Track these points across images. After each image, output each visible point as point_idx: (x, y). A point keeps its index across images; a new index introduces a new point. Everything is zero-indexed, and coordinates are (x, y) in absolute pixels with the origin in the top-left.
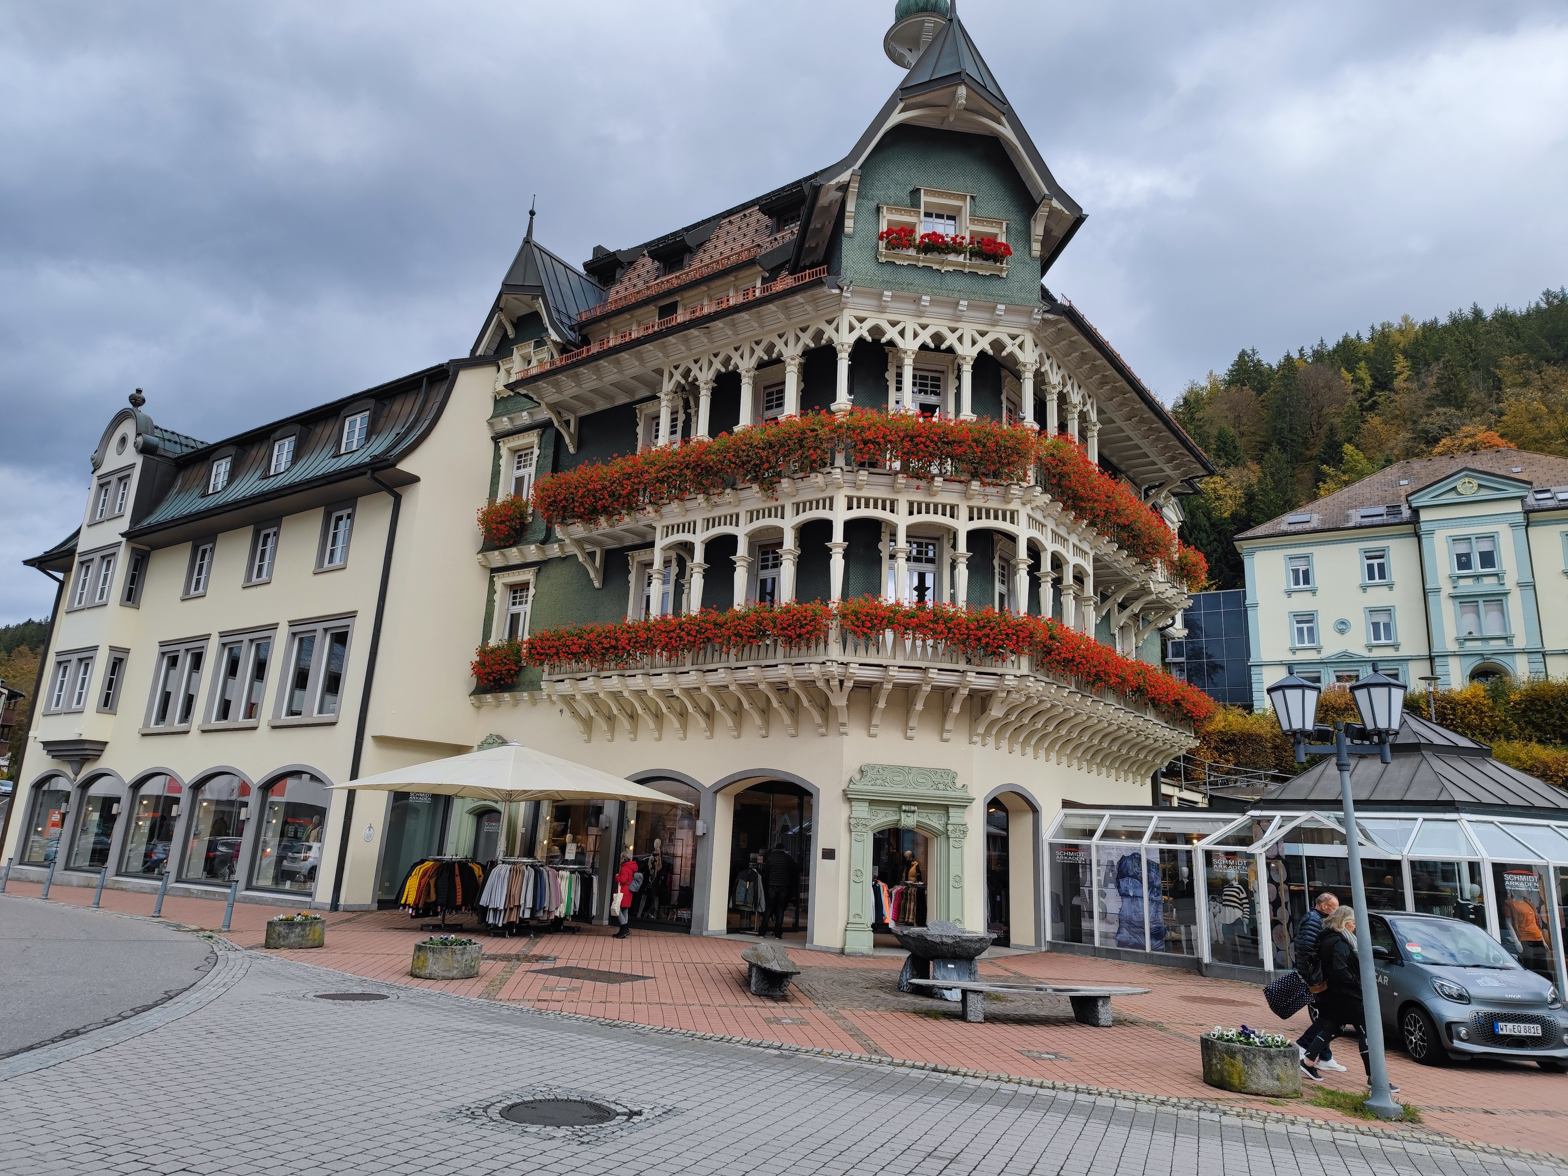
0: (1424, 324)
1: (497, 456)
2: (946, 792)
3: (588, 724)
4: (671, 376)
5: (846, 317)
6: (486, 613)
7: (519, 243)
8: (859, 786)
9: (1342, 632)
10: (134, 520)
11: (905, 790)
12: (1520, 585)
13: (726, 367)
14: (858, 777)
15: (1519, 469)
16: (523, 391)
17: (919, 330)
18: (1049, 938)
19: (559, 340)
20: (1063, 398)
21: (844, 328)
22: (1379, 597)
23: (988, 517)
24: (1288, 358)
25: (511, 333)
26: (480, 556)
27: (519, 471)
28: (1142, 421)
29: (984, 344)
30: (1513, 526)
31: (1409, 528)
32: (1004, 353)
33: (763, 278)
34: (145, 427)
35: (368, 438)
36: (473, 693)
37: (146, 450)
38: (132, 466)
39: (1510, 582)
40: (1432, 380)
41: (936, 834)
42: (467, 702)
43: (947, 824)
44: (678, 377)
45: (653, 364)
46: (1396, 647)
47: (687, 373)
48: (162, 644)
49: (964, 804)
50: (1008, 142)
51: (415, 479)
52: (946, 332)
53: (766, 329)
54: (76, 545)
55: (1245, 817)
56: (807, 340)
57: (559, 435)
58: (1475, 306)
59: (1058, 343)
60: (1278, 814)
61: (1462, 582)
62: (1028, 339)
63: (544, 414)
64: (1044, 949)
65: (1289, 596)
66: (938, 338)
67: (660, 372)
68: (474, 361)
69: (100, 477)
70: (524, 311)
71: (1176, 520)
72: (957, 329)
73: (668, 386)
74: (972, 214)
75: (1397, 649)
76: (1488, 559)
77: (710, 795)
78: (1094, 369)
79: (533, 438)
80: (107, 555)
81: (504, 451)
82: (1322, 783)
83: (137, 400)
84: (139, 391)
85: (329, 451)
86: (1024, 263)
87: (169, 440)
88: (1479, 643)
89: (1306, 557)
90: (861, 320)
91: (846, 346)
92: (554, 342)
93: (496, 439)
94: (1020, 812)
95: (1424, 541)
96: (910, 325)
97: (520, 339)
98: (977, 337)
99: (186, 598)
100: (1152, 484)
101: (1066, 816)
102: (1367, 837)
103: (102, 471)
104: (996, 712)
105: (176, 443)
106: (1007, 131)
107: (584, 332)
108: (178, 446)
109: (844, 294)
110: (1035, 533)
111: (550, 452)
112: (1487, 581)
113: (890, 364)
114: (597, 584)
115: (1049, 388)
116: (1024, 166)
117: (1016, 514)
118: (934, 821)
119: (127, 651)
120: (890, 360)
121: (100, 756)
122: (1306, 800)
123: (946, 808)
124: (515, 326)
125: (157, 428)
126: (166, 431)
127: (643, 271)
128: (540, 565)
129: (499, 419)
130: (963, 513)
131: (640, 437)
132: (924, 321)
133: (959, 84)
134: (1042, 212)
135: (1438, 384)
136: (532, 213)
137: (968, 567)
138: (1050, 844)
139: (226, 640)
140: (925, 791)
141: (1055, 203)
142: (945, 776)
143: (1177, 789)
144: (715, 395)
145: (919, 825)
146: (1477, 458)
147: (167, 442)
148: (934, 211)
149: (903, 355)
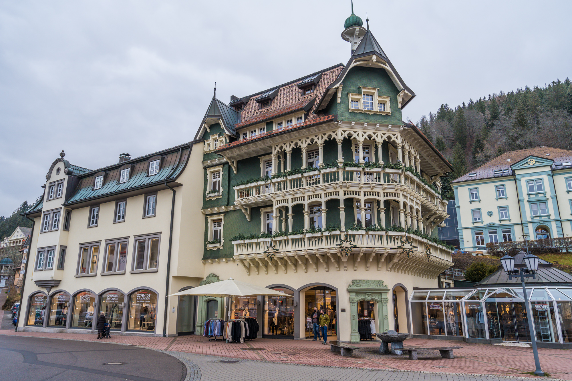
0: (509, 93)
1: (206, 174)
2: (380, 288)
3: (249, 269)
4: (275, 149)
5: (339, 131)
6: (205, 230)
7: (211, 99)
8: (352, 287)
9: (490, 216)
10: (67, 199)
11: (367, 288)
12: (552, 197)
13: (296, 146)
14: (351, 284)
15: (548, 154)
16: (219, 154)
17: (363, 134)
18: (412, 333)
19: (229, 134)
20: (409, 153)
21: (339, 134)
22: (502, 203)
23: (390, 196)
24: (459, 107)
25: (208, 130)
26: (202, 210)
27: (214, 179)
28: (432, 156)
29: (385, 137)
30: (548, 175)
31: (512, 178)
32: (391, 140)
33: (305, 114)
34: (67, 165)
35: (160, 170)
36: (203, 259)
37: (69, 173)
38: (64, 179)
39: (548, 196)
40: (514, 116)
41: (378, 302)
42: (201, 262)
43: (381, 298)
44: (278, 149)
45: (269, 145)
46: (510, 220)
47: (281, 148)
48: (81, 244)
49: (386, 291)
50: (389, 71)
51: (181, 185)
52: (372, 134)
53: (310, 134)
54: (42, 208)
55: (476, 290)
56: (325, 137)
57: (230, 166)
58: (527, 87)
59: (408, 135)
60: (487, 289)
61: (531, 196)
62: (399, 135)
63: (225, 159)
64: (411, 337)
65: (471, 203)
66: (370, 137)
67: (271, 147)
68: (196, 142)
69: (50, 183)
70: (213, 123)
71: (440, 185)
72: (376, 133)
73: (274, 152)
74: (379, 95)
75: (510, 221)
76: (540, 188)
77: (298, 292)
78: (418, 142)
79: (220, 168)
80: (56, 212)
81: (209, 173)
82: (500, 278)
83: (62, 154)
84: (63, 151)
85: (143, 174)
86: (396, 110)
87: (75, 169)
88: (538, 218)
89: (476, 188)
90: (344, 131)
91: (340, 141)
92: (227, 135)
93: (205, 168)
94: (400, 292)
95: (517, 182)
96: (361, 132)
97: (212, 133)
98: (382, 135)
99: (89, 227)
100: (433, 175)
101: (415, 292)
102: (516, 295)
103: (50, 181)
104: (396, 260)
105: (77, 170)
106: (388, 68)
107: (237, 131)
108: (78, 171)
109: (339, 124)
110: (405, 200)
111: (227, 173)
112: (540, 195)
113: (352, 144)
114: (248, 220)
115: (405, 150)
116: (394, 78)
117: (399, 194)
118: (377, 298)
119: (66, 247)
120: (352, 143)
121: (58, 285)
122: (496, 284)
123: (381, 293)
124: (210, 128)
125: (71, 165)
126: (74, 166)
127: (253, 106)
128: (226, 213)
129: (207, 161)
130: (382, 195)
131: (262, 168)
132: (365, 131)
133: (374, 55)
134: (401, 94)
135: (516, 118)
136: (215, 89)
137: (385, 213)
138: (411, 303)
139: (108, 242)
140: (373, 287)
141: (406, 91)
142: (380, 282)
143: (444, 279)
144: (292, 155)
145: (372, 299)
146: (534, 150)
147: (75, 170)
148: (366, 94)
149: (359, 143)
